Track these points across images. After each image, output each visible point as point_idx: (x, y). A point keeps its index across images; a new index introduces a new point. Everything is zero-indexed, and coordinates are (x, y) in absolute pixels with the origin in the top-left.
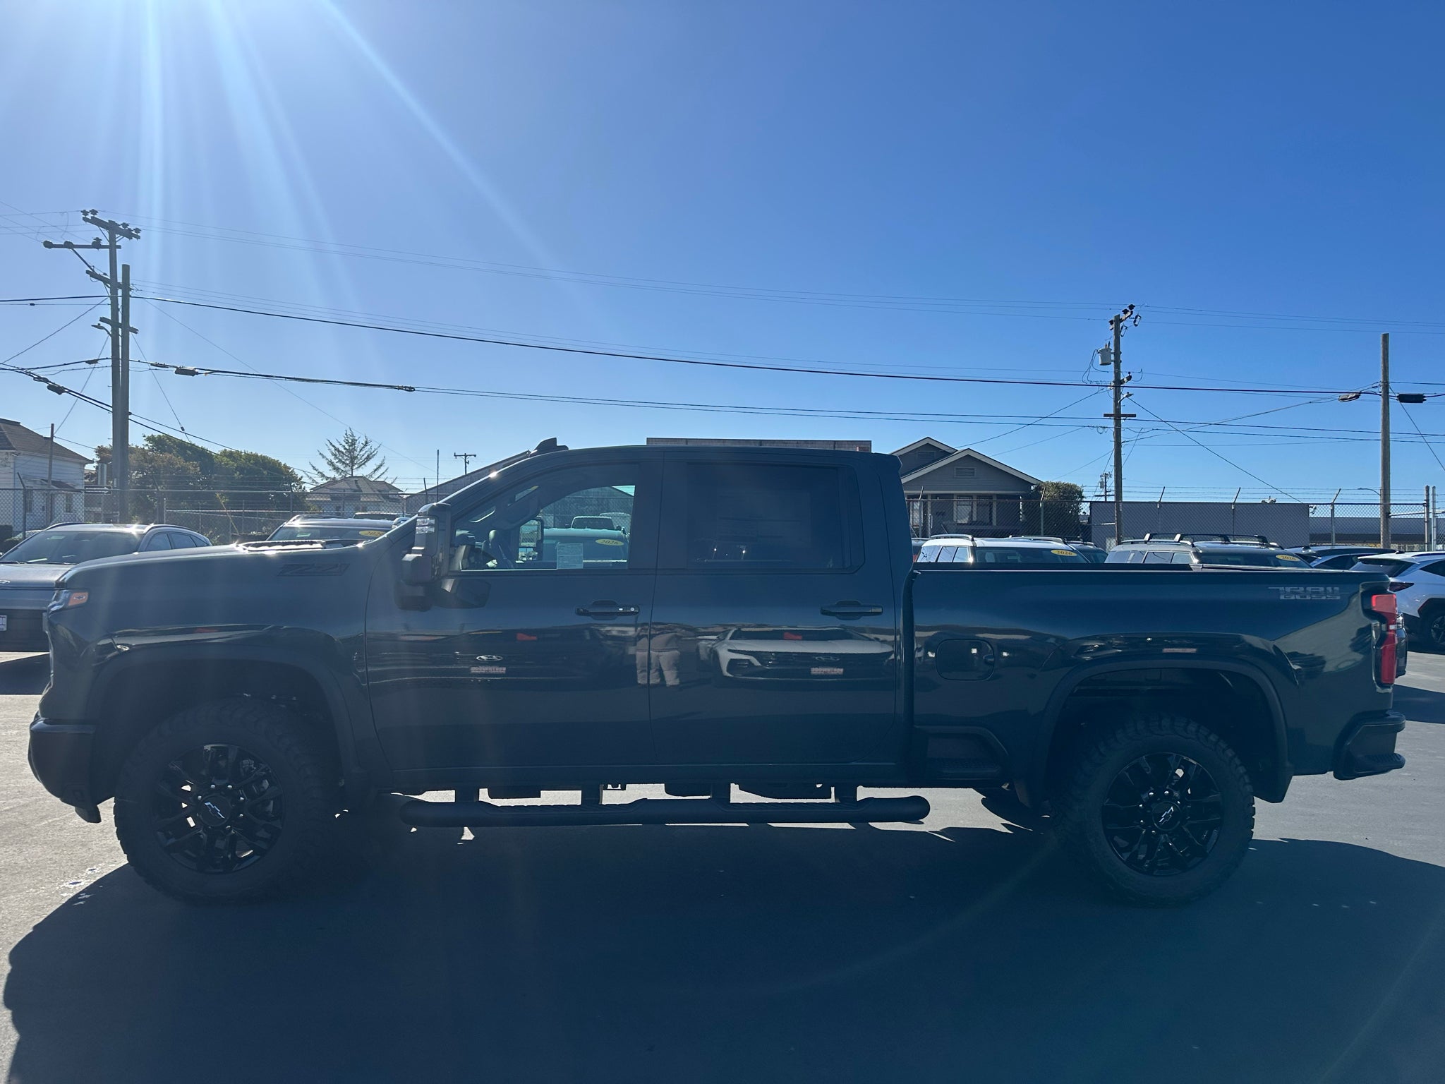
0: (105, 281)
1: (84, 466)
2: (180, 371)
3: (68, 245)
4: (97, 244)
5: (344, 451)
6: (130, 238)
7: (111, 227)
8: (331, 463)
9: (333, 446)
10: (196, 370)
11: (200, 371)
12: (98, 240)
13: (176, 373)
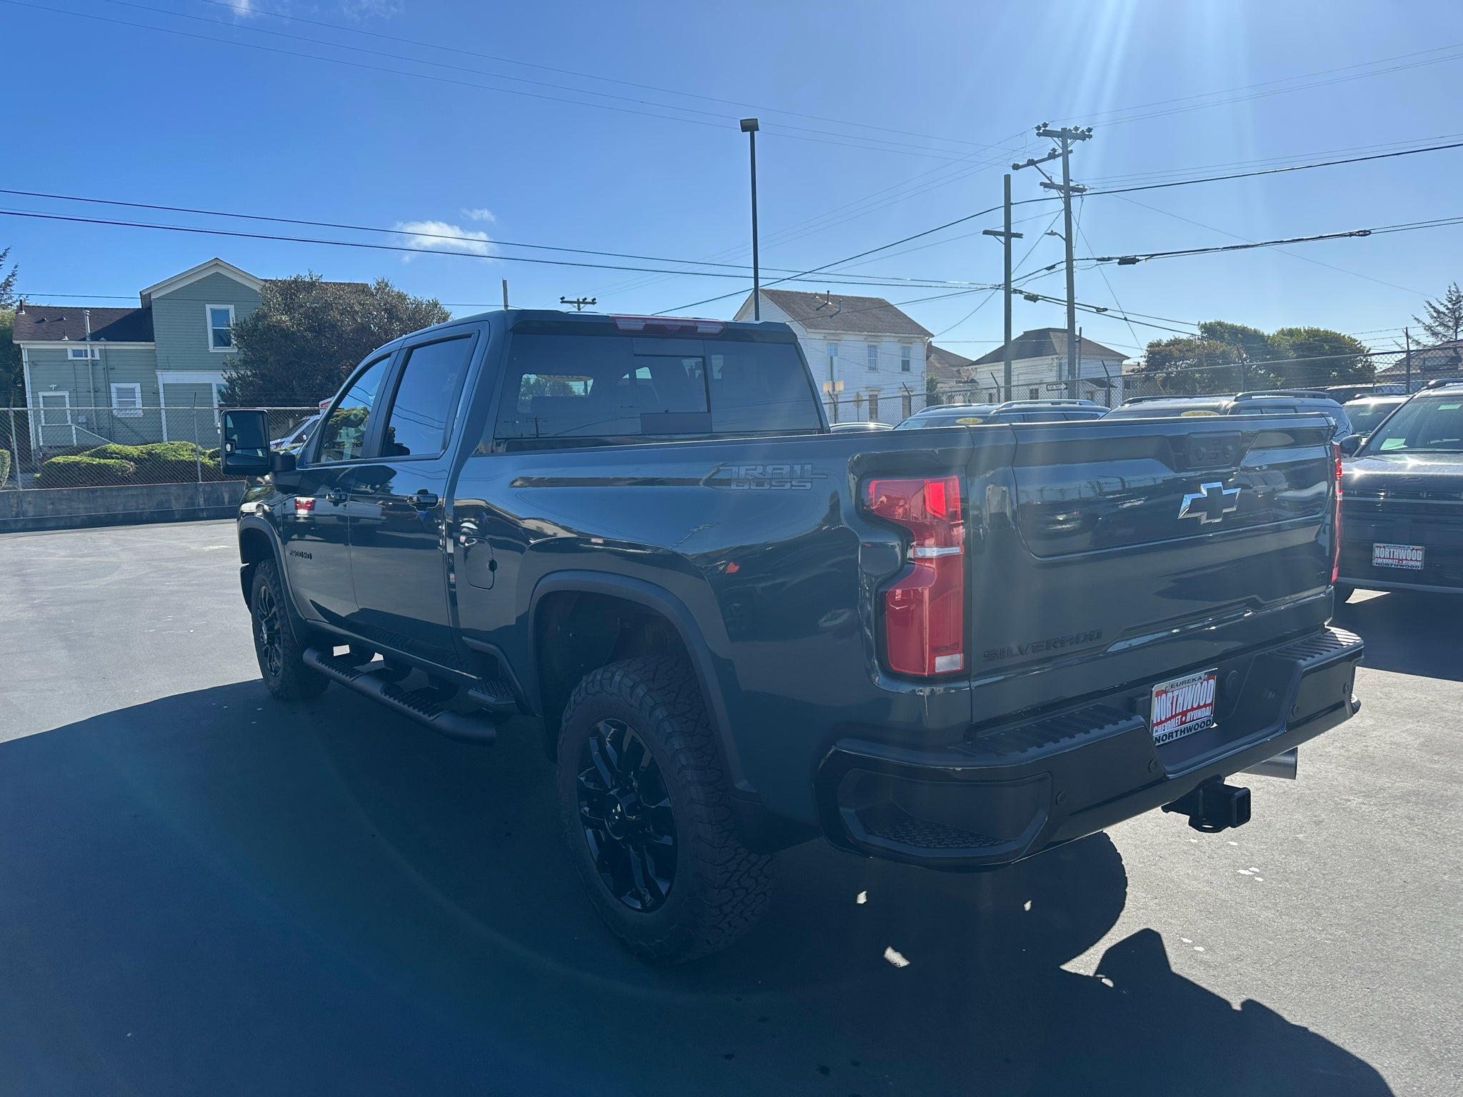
0: (1059, 188)
1: (1122, 362)
2: (1124, 261)
3: (1031, 163)
4: (1053, 156)
5: (1447, 312)
6: (1084, 140)
7: (1064, 135)
8: (1429, 328)
9: (1433, 307)
10: (1137, 258)
11: (1140, 258)
12: (1054, 150)
13: (1119, 263)
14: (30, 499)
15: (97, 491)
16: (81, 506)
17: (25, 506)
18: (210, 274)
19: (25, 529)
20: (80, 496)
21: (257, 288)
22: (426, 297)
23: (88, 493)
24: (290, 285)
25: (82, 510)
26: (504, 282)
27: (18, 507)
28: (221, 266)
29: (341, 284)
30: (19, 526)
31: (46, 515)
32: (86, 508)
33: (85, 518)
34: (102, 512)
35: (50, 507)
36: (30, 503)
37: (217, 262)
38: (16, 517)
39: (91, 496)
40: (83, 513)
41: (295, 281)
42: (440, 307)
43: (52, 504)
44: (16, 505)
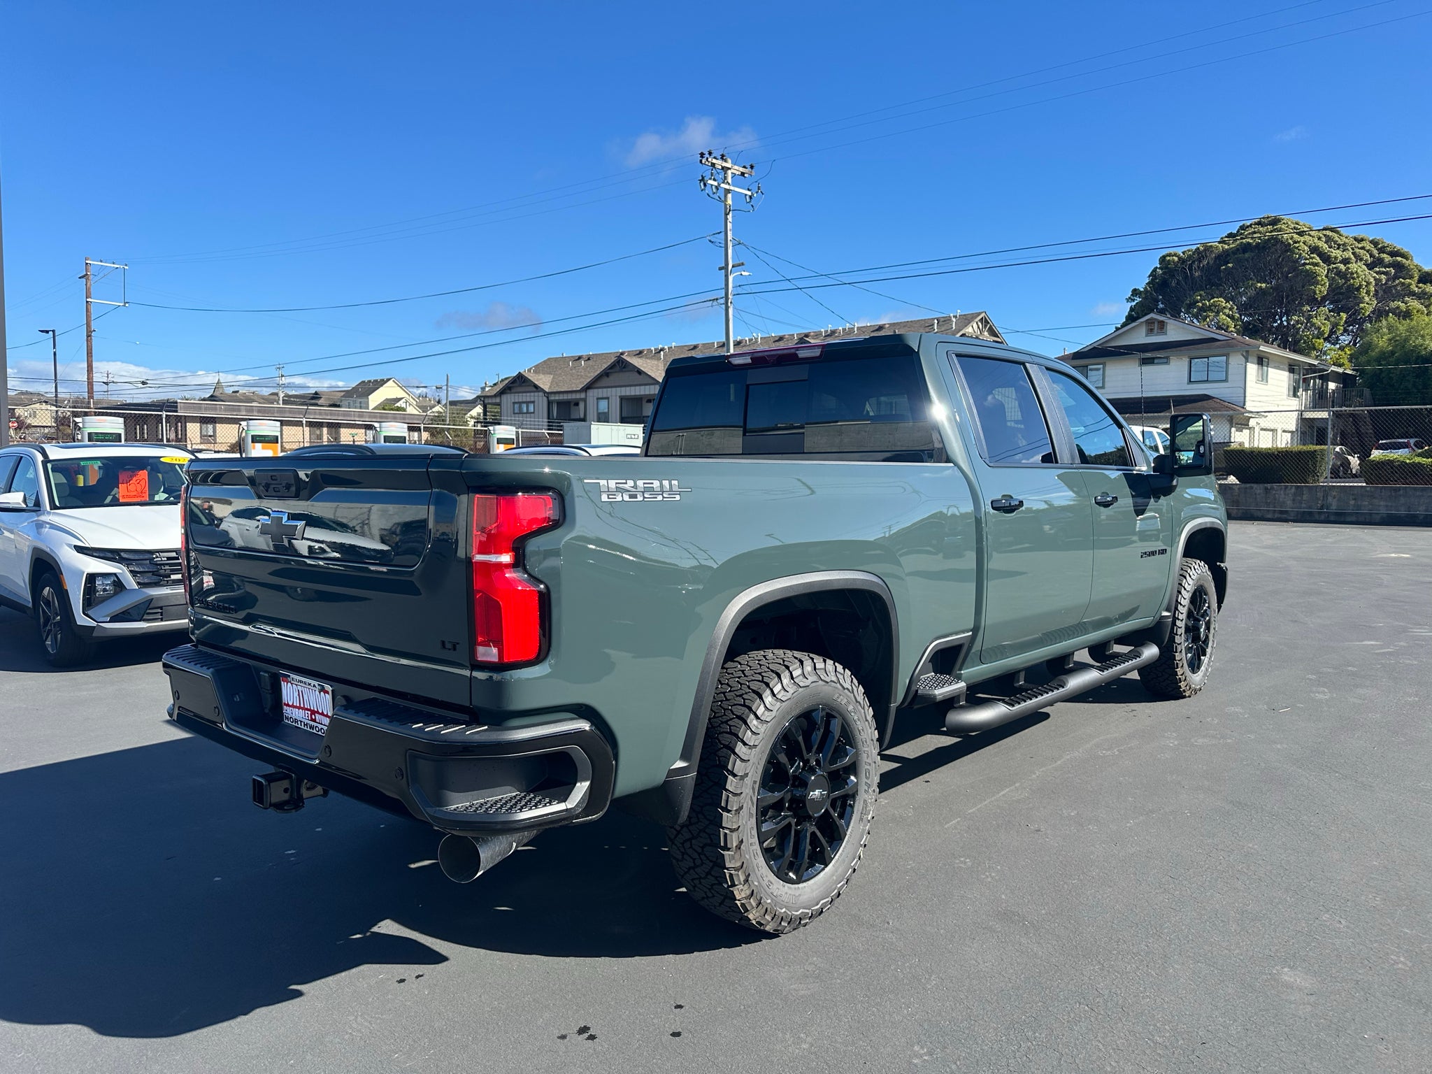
14: (1334, 493)
15: (1400, 490)
16: (1382, 503)
17: (1330, 499)
19: (1327, 521)
20: (1383, 494)
23: (1391, 492)
25: (1382, 508)
27: (1323, 500)
30: (1323, 517)
31: (1349, 510)
32: (1387, 506)
33: (1385, 515)
34: (1403, 512)
35: (1352, 502)
36: (1334, 498)
38: (1320, 509)
39: (1393, 494)
40: (1383, 511)
43: (1355, 499)
44: (1321, 498)
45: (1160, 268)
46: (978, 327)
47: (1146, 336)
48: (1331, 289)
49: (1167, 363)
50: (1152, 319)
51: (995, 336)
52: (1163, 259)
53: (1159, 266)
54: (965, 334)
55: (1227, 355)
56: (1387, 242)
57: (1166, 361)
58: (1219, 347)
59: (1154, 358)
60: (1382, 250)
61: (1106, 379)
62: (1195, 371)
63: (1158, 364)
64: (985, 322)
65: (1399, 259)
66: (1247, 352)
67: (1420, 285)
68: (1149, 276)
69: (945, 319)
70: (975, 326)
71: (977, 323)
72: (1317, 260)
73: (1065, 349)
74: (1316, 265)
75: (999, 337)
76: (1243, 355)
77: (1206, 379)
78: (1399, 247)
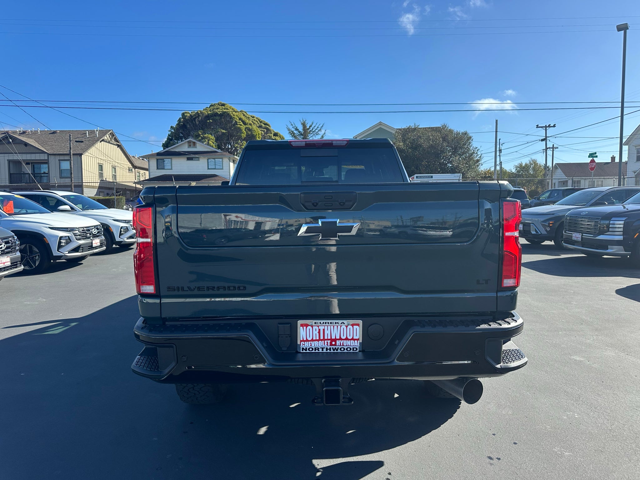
18: (376, 129)
21: (394, 132)
22: (461, 130)
24: (407, 130)
26: (497, 121)
28: (383, 125)
29: (426, 128)
37: (380, 123)
41: (408, 128)
42: (468, 135)
45: (182, 118)
46: (109, 136)
47: (188, 148)
48: (247, 135)
49: (198, 160)
50: (190, 141)
51: (117, 142)
52: (183, 114)
53: (181, 117)
54: (104, 140)
55: (222, 159)
56: (262, 120)
57: (198, 159)
58: (219, 155)
59: (193, 158)
60: (261, 122)
61: (173, 166)
62: (210, 165)
63: (195, 160)
64: (112, 135)
65: (267, 126)
66: (230, 158)
67: (274, 137)
68: (178, 121)
69: (92, 131)
70: (108, 136)
71: (109, 135)
72: (242, 123)
73: (152, 151)
74: (241, 125)
75: (119, 143)
76: (228, 159)
77: (214, 168)
78: (266, 122)
